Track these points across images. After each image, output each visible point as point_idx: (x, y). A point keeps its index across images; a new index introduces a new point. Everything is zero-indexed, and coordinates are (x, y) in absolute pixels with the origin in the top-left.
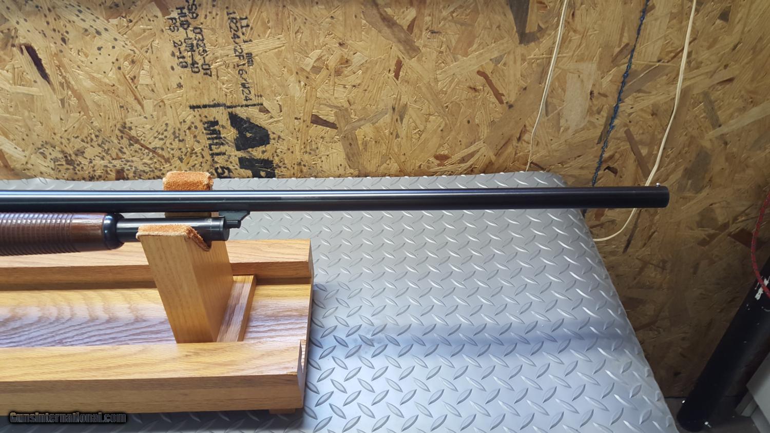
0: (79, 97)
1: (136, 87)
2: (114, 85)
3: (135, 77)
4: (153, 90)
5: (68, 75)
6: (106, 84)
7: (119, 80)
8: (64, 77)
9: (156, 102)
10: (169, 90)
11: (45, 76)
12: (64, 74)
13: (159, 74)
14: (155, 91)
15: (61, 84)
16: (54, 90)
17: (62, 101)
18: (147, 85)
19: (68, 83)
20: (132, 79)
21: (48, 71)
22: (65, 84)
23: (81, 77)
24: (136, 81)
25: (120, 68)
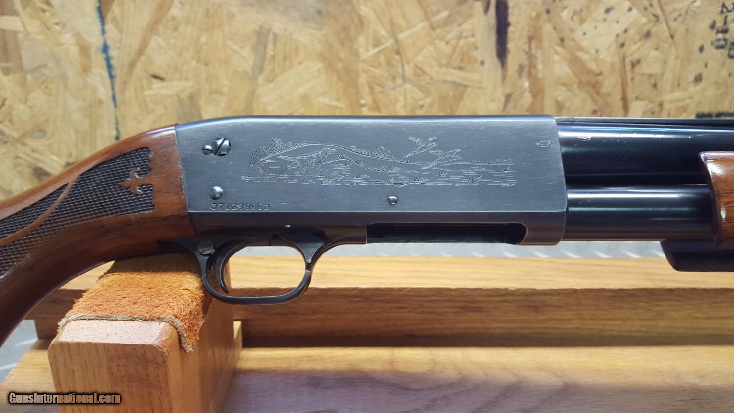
0: (537, 91)
1: (632, 79)
2: (601, 74)
3: (638, 61)
4: (655, 86)
5: (538, 54)
6: (590, 72)
7: (613, 65)
8: (530, 56)
9: (650, 105)
10: (679, 85)
11: (502, 52)
12: (534, 51)
13: (677, 57)
14: (659, 85)
15: (521, 68)
16: (504, 78)
17: (508, 98)
18: (651, 75)
19: (532, 66)
20: (633, 65)
21: (511, 46)
22: (528, 69)
23: (556, 57)
24: (637, 68)
25: (622, 45)
